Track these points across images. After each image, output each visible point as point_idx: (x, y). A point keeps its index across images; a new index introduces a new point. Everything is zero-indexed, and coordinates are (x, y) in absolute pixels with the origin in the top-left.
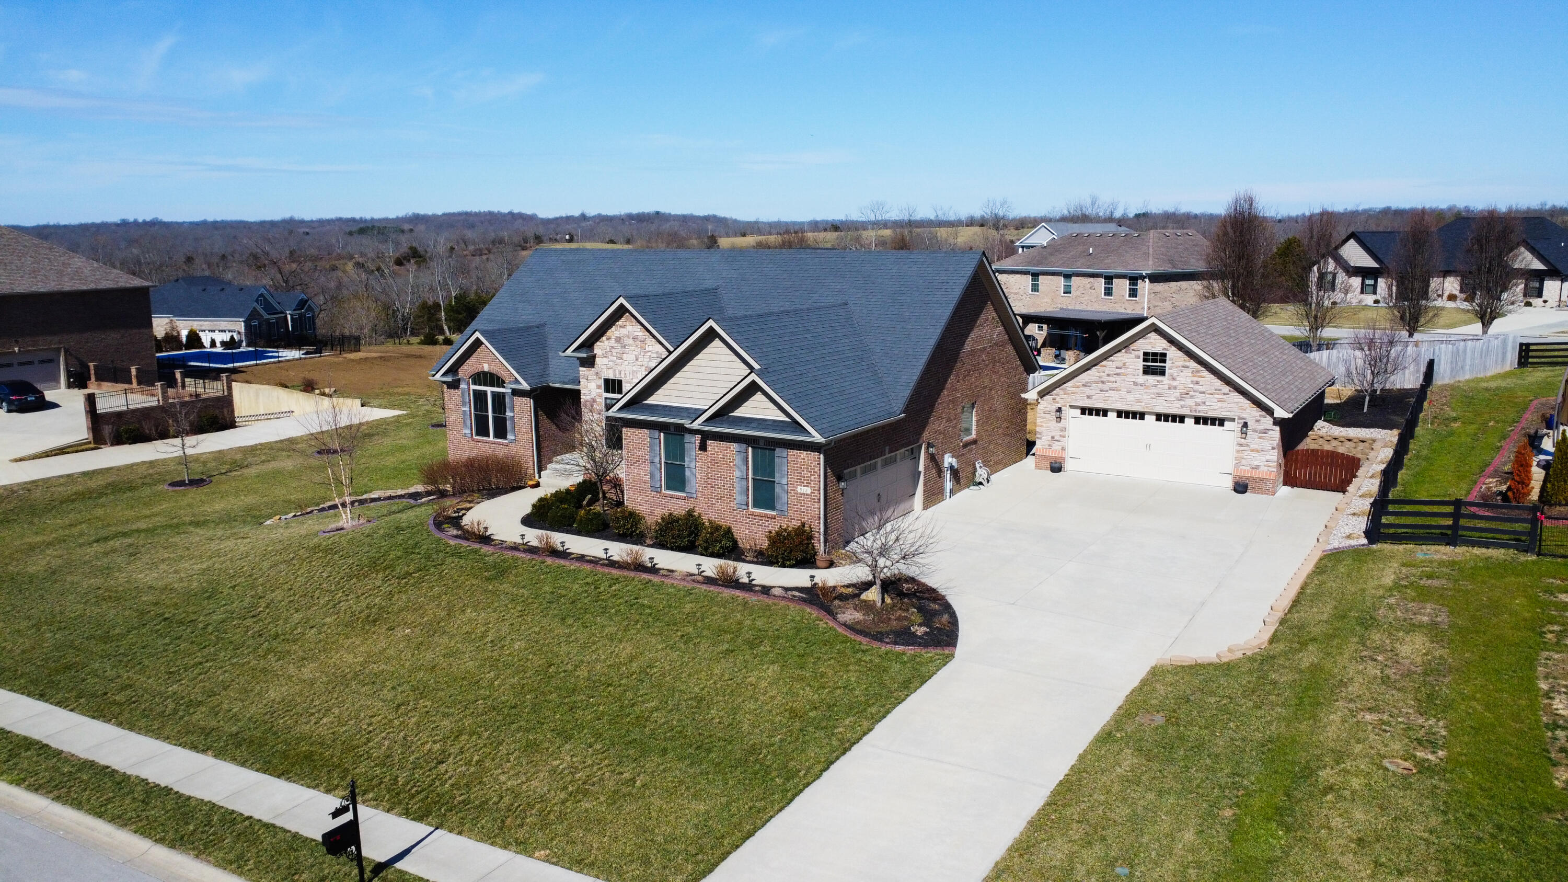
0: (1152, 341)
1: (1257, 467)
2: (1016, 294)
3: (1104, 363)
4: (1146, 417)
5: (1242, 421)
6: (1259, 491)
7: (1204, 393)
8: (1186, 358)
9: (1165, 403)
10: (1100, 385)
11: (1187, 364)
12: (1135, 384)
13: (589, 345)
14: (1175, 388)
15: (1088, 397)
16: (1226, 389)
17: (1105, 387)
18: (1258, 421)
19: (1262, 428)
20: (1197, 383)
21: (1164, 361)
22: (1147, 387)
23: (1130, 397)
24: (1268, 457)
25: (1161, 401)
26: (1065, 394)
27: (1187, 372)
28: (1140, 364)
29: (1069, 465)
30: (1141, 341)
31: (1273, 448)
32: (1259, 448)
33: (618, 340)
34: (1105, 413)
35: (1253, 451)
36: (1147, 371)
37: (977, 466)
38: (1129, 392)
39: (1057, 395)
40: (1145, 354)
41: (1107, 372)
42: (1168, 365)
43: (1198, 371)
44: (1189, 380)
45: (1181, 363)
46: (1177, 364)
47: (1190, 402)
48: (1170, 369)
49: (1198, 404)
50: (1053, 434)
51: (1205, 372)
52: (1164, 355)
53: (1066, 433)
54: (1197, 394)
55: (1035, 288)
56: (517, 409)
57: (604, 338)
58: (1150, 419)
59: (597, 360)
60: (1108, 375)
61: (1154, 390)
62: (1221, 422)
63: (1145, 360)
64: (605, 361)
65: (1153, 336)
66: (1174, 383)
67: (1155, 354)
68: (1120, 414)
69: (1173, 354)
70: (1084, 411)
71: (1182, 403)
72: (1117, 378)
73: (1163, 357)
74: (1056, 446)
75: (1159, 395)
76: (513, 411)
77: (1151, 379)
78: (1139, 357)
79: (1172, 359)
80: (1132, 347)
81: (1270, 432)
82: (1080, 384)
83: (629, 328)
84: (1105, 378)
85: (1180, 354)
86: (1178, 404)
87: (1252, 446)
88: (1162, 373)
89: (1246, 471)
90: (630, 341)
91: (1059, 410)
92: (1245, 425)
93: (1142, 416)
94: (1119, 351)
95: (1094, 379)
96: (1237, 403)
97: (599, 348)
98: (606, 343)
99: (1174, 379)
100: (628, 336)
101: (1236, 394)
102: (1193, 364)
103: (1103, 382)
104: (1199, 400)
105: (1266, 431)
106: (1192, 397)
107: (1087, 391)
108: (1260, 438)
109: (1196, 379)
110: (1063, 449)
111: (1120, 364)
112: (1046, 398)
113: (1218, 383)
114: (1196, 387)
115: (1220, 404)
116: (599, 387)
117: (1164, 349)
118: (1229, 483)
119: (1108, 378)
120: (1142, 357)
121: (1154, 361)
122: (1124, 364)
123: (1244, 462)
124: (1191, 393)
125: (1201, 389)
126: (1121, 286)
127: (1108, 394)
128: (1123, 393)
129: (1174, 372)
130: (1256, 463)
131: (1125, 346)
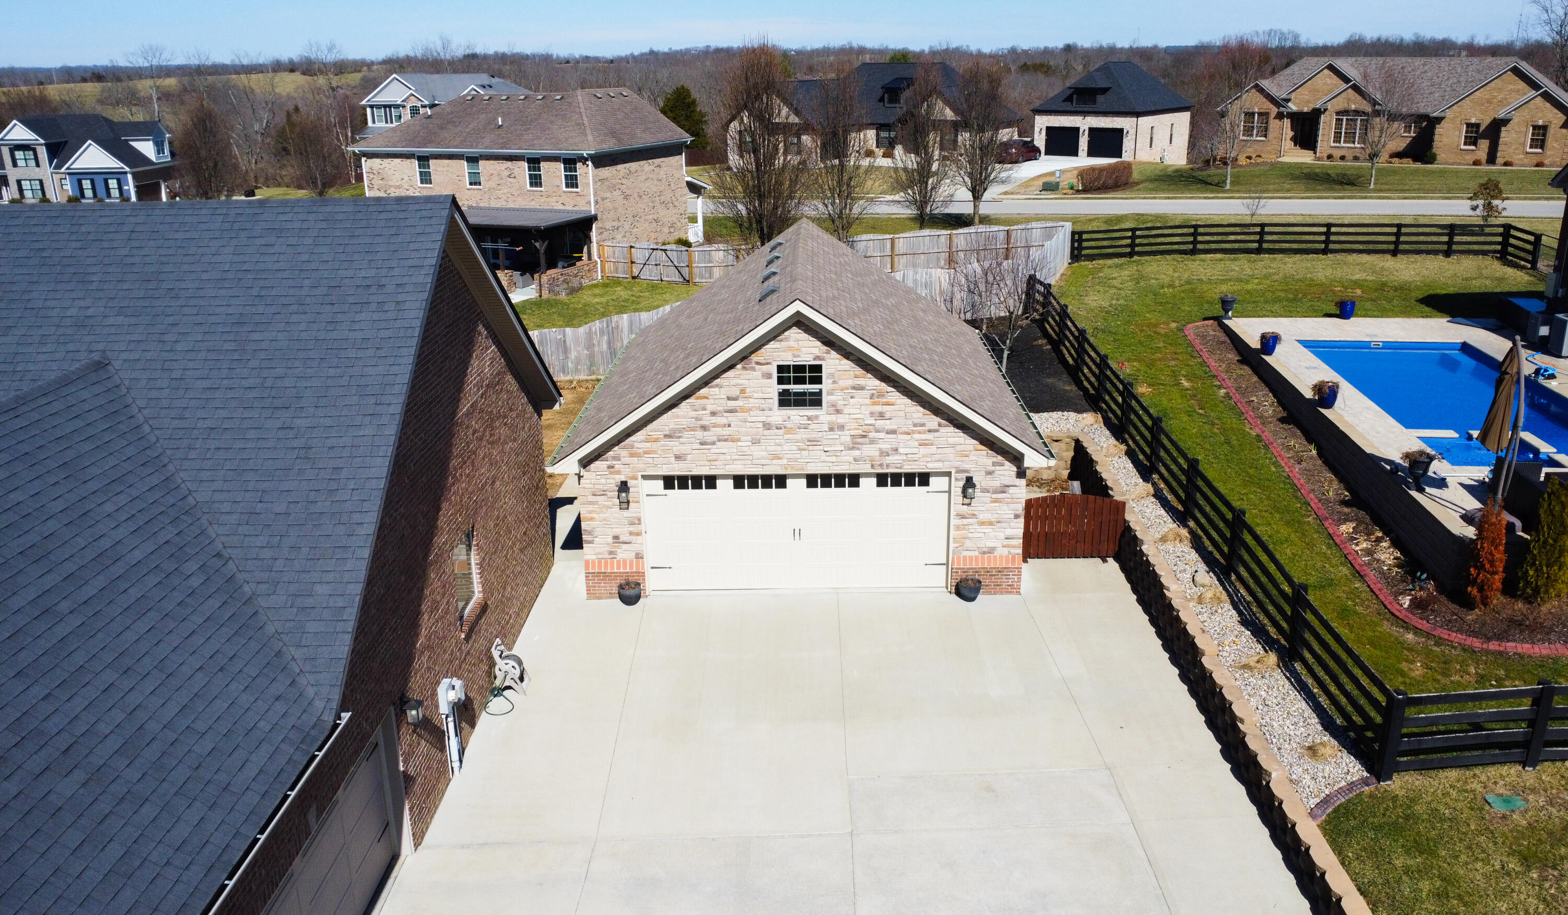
0: (792, 343)
1: (992, 550)
2: (399, 187)
3: (703, 391)
4: (789, 482)
5: (964, 476)
6: (998, 589)
7: (893, 432)
8: (859, 371)
9: (824, 457)
10: (700, 434)
11: (861, 382)
12: (767, 426)
14: (842, 427)
15: (678, 457)
16: (934, 421)
17: (709, 436)
18: (990, 473)
19: (997, 484)
20: (881, 415)
21: (818, 380)
22: (789, 431)
23: (758, 452)
24: (1009, 532)
25: (817, 452)
26: (632, 455)
27: (862, 398)
28: (774, 389)
29: (652, 582)
30: (772, 345)
31: (1017, 516)
32: (993, 518)
34: (711, 482)
36: (785, 400)
37: (495, 654)
38: (756, 442)
39: (617, 458)
40: (781, 369)
41: (710, 408)
42: (826, 385)
43: (881, 395)
44: (866, 411)
45: (850, 382)
46: (842, 383)
47: (870, 451)
48: (830, 393)
49: (887, 454)
50: (616, 531)
51: (894, 396)
52: (818, 368)
53: (642, 528)
54: (882, 435)
55: (425, 177)
58: (797, 486)
60: (713, 414)
61: (802, 435)
62: (924, 479)
63: (781, 381)
65: (795, 333)
66: (840, 419)
67: (799, 368)
68: (739, 482)
69: (833, 363)
70: (669, 482)
71: (856, 453)
72: (732, 418)
73: (814, 373)
74: (625, 553)
75: (813, 442)
77: (796, 414)
78: (769, 376)
79: (832, 375)
80: (754, 358)
81: (1012, 490)
84: (707, 420)
85: (847, 364)
86: (848, 456)
87: (982, 517)
88: (815, 400)
89: (970, 559)
91: (624, 487)
92: (969, 483)
93: (781, 481)
94: (732, 367)
95: (685, 422)
96: (953, 446)
99: (838, 412)
101: (952, 429)
102: (873, 383)
103: (704, 428)
104: (885, 446)
105: (1004, 489)
106: (872, 442)
107: (675, 446)
108: (996, 501)
109: (878, 408)
110: (639, 556)
111: (735, 392)
112: (593, 466)
113: (918, 412)
114: (880, 423)
115: (923, 450)
117: (817, 358)
118: (939, 578)
119: (714, 420)
120: (775, 375)
121: (800, 381)
122: (743, 391)
123: (968, 544)
124: (872, 435)
125: (888, 425)
126: (553, 172)
127: (714, 449)
128: (745, 443)
129: (837, 398)
130: (990, 544)
131: (743, 357)
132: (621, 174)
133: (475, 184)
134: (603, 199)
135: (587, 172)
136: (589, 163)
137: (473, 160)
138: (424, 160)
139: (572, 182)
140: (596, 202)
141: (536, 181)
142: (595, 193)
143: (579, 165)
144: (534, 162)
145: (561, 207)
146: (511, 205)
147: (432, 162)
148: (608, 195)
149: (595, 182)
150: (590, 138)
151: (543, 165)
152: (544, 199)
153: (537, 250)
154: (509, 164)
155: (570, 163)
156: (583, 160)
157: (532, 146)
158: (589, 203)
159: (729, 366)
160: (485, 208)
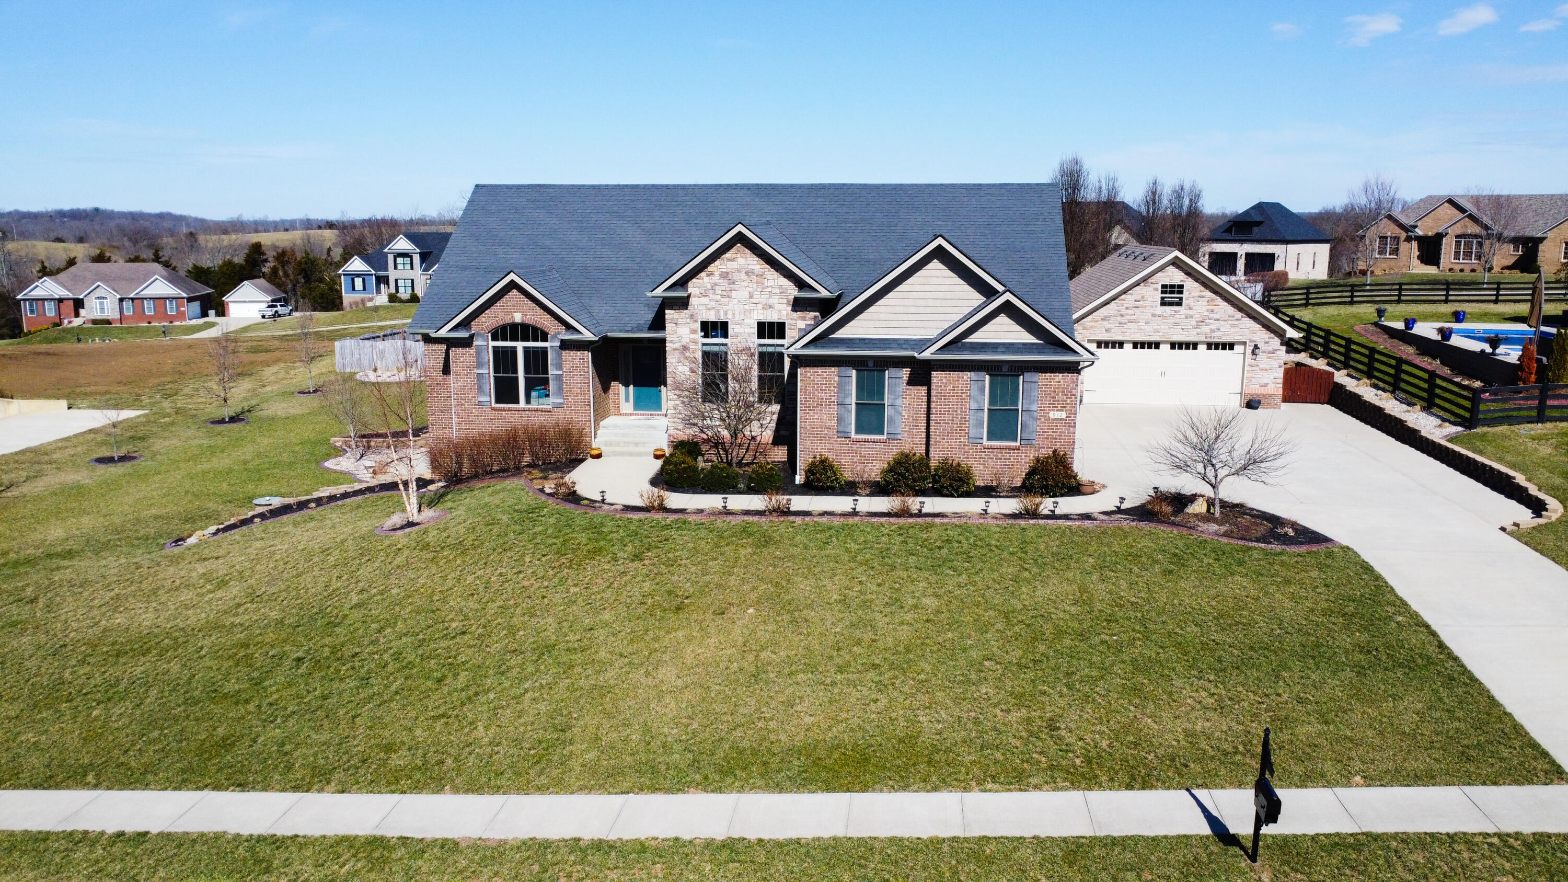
0: (1170, 273)
1: (1265, 385)
3: (1123, 297)
4: (1161, 346)
5: (1253, 344)
6: (1269, 406)
7: (1218, 320)
8: (1202, 288)
9: (1181, 332)
10: (1119, 319)
11: (1203, 294)
12: (1154, 315)
13: (683, 283)
14: (1191, 317)
15: (1107, 330)
16: (1239, 315)
17: (1124, 320)
18: (1267, 343)
19: (1270, 349)
20: (1212, 311)
21: (1181, 292)
22: (1165, 318)
23: (1148, 328)
24: (1276, 375)
25: (1178, 330)
26: (1084, 329)
27: (1203, 302)
28: (1159, 295)
30: (1159, 274)
31: (1280, 367)
32: (1268, 367)
33: (724, 275)
34: (1121, 344)
35: (1262, 370)
36: (1164, 302)
38: (1147, 323)
40: (1163, 286)
41: (1126, 305)
42: (1185, 295)
43: (1213, 300)
44: (1205, 308)
45: (1197, 294)
46: (1193, 294)
47: (1205, 329)
48: (1187, 299)
49: (1212, 331)
51: (1219, 301)
52: (1182, 286)
54: (1212, 321)
56: (566, 366)
57: (703, 274)
58: (1165, 348)
59: (693, 301)
60: (1127, 308)
61: (1172, 320)
62: (1231, 346)
63: (1162, 292)
64: (704, 300)
65: (1172, 268)
66: (1191, 312)
67: (1172, 286)
68: (1135, 345)
69: (1190, 285)
70: (1100, 344)
71: (1198, 330)
72: (1136, 311)
73: (1180, 289)
75: (1176, 324)
76: (559, 366)
77: (1168, 309)
78: (1157, 290)
79: (1188, 290)
80: (1150, 280)
81: (1278, 352)
82: (1099, 318)
83: (741, 261)
84: (1124, 311)
85: (1197, 285)
86: (1194, 332)
87: (1262, 366)
88: (1179, 304)
89: (1254, 389)
90: (743, 276)
92: (1256, 347)
93: (1157, 345)
94: (1138, 285)
95: (1112, 312)
96: (1248, 328)
97: (694, 287)
98: (707, 279)
99: (1190, 309)
100: (739, 271)
101: (1248, 319)
102: (1209, 294)
103: (1122, 315)
104: (1213, 327)
105: (1274, 351)
106: (1206, 325)
107: (1106, 324)
108: (1269, 358)
109: (1211, 307)
111: (1139, 297)
113: (1231, 310)
114: (1211, 315)
115: (1233, 330)
116: (694, 332)
117: (1182, 281)
118: (1239, 400)
119: (1128, 311)
120: (1160, 289)
121: (1173, 292)
122: (1143, 297)
123: (1254, 381)
124: (1207, 321)
125: (1216, 316)
127: (1126, 326)
128: (1142, 324)
129: (1190, 302)
130: (1265, 381)
131: (1145, 280)
159: (1137, 284)
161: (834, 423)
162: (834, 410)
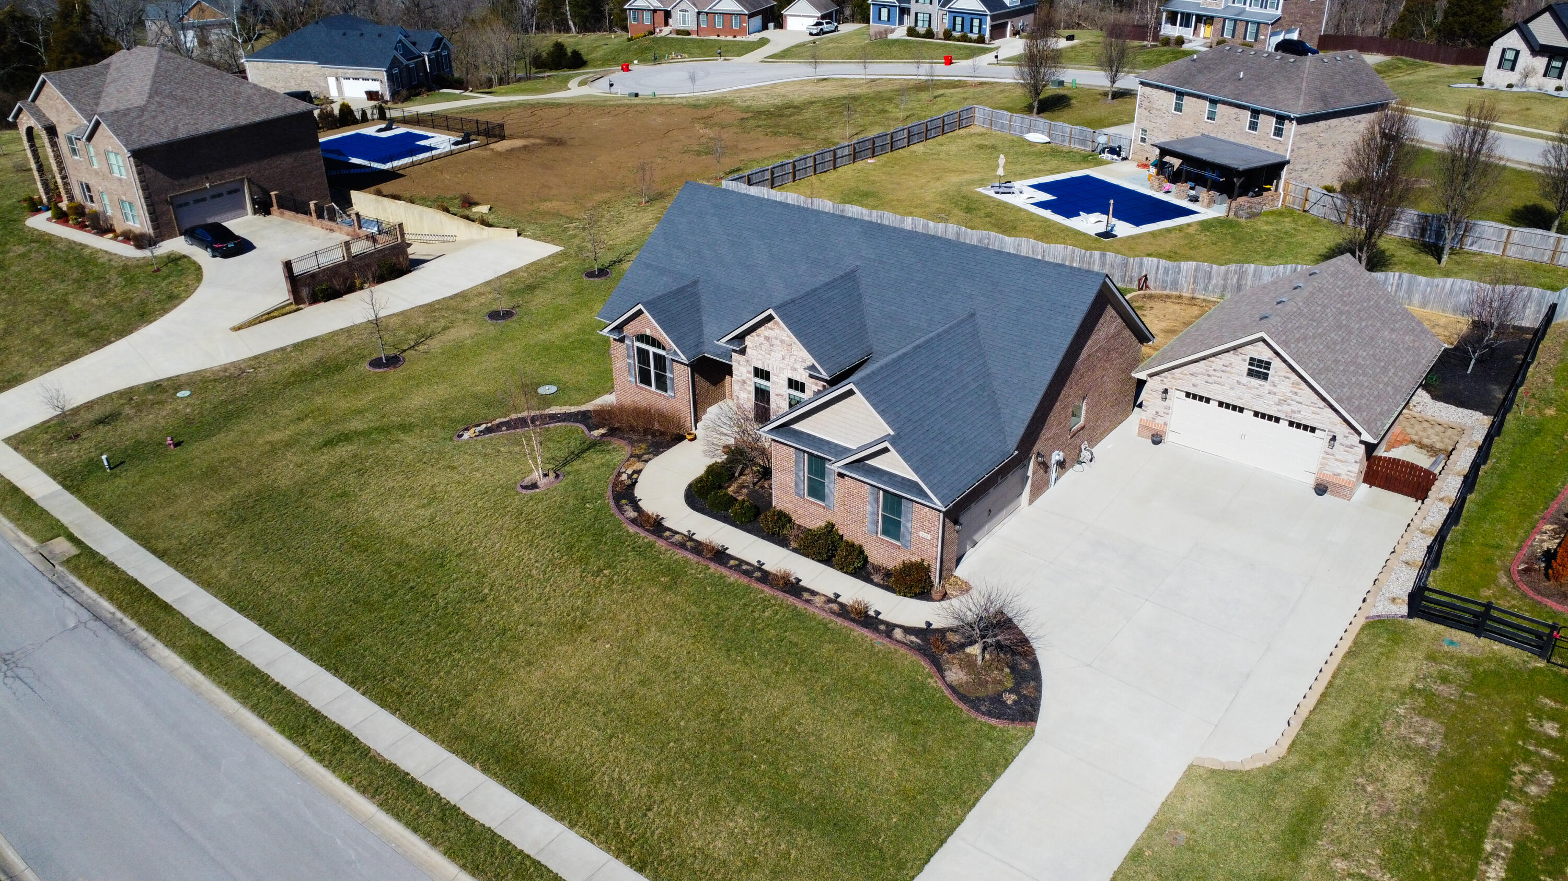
0: (1259, 349)
1: (1339, 475)
2: (1159, 110)
3: (1212, 359)
4: (1245, 411)
5: (1332, 434)
6: (1336, 494)
7: (1299, 403)
8: (1289, 372)
9: (1264, 405)
10: (1206, 378)
11: (1289, 377)
12: (1239, 383)
13: (741, 337)
14: (1275, 394)
15: (1194, 385)
16: (1322, 404)
17: (1210, 380)
18: (1344, 437)
19: (1349, 443)
20: (1296, 393)
21: (1268, 369)
22: (1249, 388)
23: (1232, 393)
24: (1350, 468)
25: (1261, 402)
26: (1173, 378)
27: (1288, 383)
28: (1246, 367)
29: (1169, 438)
30: (1249, 347)
31: (1356, 462)
32: (1343, 459)
33: (767, 339)
34: (1208, 400)
35: (1337, 460)
36: (1251, 373)
37: (1083, 447)
38: (1232, 388)
39: (1166, 377)
40: (1252, 359)
41: (1214, 367)
42: (1271, 372)
43: (1298, 384)
44: (1287, 389)
45: (1284, 374)
46: (1279, 373)
47: (1285, 408)
48: (1272, 376)
49: (1293, 412)
50: (1158, 410)
51: (1304, 386)
52: (1269, 363)
53: (1170, 412)
54: (1294, 403)
55: (1179, 108)
56: (676, 373)
57: (754, 334)
58: (1248, 414)
59: (748, 350)
60: (1215, 370)
61: (1255, 391)
62: (1313, 430)
63: (1250, 364)
64: (755, 353)
65: (1261, 344)
66: (1275, 390)
67: (1260, 361)
68: (1221, 404)
69: (1276, 363)
70: (1188, 395)
71: (1280, 408)
72: (1223, 375)
73: (1268, 365)
74: (1160, 421)
75: (1260, 396)
76: (672, 372)
77: (1255, 382)
78: (1245, 360)
79: (1275, 368)
80: (1240, 351)
82: (1188, 373)
83: (777, 331)
84: (1212, 373)
85: (1283, 367)
86: (1277, 408)
87: (1337, 457)
88: (1265, 377)
89: (1327, 476)
90: (778, 342)
91: (1166, 391)
92: (1334, 438)
93: (1241, 410)
95: (1200, 370)
96: (1330, 419)
97: (749, 341)
98: (756, 338)
99: (1275, 386)
100: (776, 339)
101: (1328, 411)
102: (1295, 377)
103: (1209, 375)
104: (1295, 409)
105: (1352, 447)
106: (1289, 404)
107: (1194, 380)
108: (1346, 452)
109: (1295, 390)
110: (1165, 424)
111: (1227, 363)
112: (1154, 378)
114: (1294, 397)
115: (1314, 416)
116: (749, 372)
117: (1269, 359)
118: (1311, 481)
119: (1214, 373)
120: (1248, 361)
121: (1258, 366)
122: (1231, 364)
123: (1327, 467)
124: (1289, 401)
125: (1298, 399)
126: (1268, 123)
127: (1211, 386)
128: (1226, 388)
129: (1276, 379)
130: (1339, 471)
131: (1235, 348)
132: (1321, 129)
133: (1211, 119)
134: (1299, 148)
135: (1291, 128)
136: (1294, 122)
137: (1213, 102)
138: (1180, 95)
139: (1278, 132)
140: (1292, 151)
141: (1253, 126)
142: (1293, 144)
143: (1287, 122)
144: (1256, 113)
145: (1266, 149)
146: (1232, 140)
147: (1185, 98)
148: (1304, 145)
149: (1295, 136)
150: (1301, 102)
151: (1261, 116)
152: (1255, 141)
153: (1234, 184)
154: (1237, 110)
155: (1281, 119)
156: (1291, 120)
157: (1256, 102)
158: (1287, 150)
159: (1227, 351)
160: (1213, 138)
161: (793, 485)
162: (793, 477)
